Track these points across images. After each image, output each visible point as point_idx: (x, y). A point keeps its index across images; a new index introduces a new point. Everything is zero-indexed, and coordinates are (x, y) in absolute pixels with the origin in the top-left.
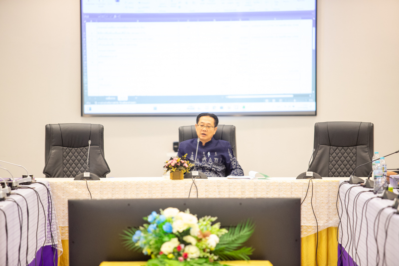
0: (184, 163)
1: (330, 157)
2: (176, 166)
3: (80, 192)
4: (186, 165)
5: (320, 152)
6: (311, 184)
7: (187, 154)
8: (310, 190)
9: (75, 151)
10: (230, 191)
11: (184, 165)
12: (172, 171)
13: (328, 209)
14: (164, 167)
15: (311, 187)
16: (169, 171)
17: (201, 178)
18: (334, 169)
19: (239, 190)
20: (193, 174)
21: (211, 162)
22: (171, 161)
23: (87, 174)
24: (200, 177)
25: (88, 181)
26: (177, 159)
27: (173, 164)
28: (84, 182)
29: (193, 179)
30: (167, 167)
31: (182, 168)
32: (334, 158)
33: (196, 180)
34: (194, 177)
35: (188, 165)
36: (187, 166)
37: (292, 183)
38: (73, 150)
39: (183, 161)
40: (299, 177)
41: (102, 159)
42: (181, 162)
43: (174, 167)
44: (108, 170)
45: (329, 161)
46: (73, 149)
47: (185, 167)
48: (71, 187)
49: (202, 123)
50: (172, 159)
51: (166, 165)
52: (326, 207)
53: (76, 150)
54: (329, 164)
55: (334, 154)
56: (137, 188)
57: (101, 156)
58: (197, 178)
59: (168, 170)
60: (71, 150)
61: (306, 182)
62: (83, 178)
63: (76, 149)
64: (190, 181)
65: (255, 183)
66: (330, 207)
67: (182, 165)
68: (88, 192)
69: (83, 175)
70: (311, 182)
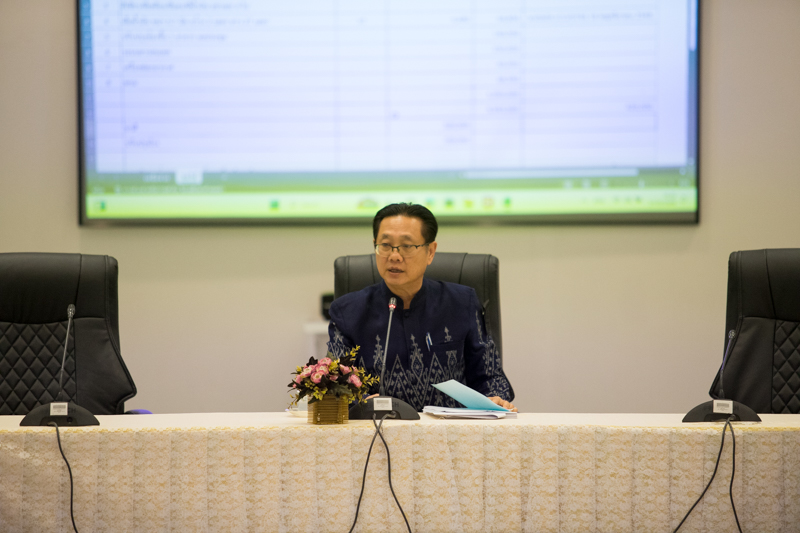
0: (349, 375)
1: (774, 351)
2: (326, 383)
3: (38, 462)
4: (355, 380)
5: (745, 337)
6: (728, 439)
7: (358, 348)
8: (727, 455)
9: (32, 332)
10: (486, 459)
11: (349, 381)
12: (314, 399)
13: (782, 513)
14: (290, 385)
15: (729, 449)
16: (306, 398)
17: (399, 417)
18: (786, 386)
19: (513, 455)
20: (377, 407)
21: (437, 368)
22: (310, 368)
23: (59, 409)
24: (396, 414)
25: (63, 429)
26: (328, 361)
27: (316, 378)
28: (48, 431)
29: (378, 422)
30: (298, 387)
31: (344, 389)
32: (787, 356)
33: (387, 424)
34: (381, 415)
35: (361, 379)
36: (358, 382)
37: (672, 433)
38: (29, 330)
39: (346, 369)
40: (692, 417)
41: (113, 356)
42: (340, 371)
43: (320, 385)
44: (129, 388)
45: (773, 364)
46: (28, 327)
47: (352, 386)
48: (10, 446)
49: (386, 237)
50: (313, 362)
51: (297, 378)
52: (776, 508)
53: (36, 332)
54: (773, 374)
55: (788, 345)
56: (209, 449)
57: (109, 348)
58: (388, 418)
59: (301, 396)
60: (20, 332)
61: (715, 432)
62: (47, 420)
63: (36, 326)
64: (366, 427)
65: (560, 435)
66: (786, 506)
67: (343, 378)
68: (61, 462)
69: (48, 410)
70: (728, 432)
